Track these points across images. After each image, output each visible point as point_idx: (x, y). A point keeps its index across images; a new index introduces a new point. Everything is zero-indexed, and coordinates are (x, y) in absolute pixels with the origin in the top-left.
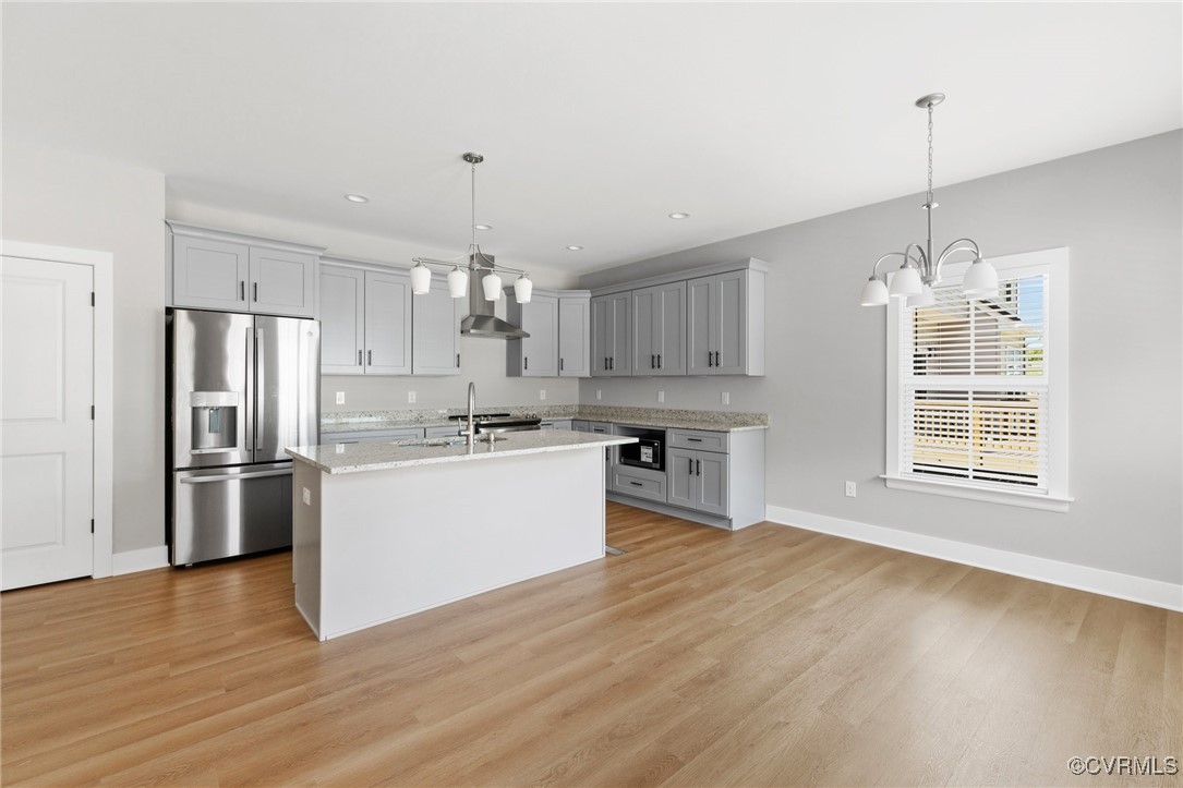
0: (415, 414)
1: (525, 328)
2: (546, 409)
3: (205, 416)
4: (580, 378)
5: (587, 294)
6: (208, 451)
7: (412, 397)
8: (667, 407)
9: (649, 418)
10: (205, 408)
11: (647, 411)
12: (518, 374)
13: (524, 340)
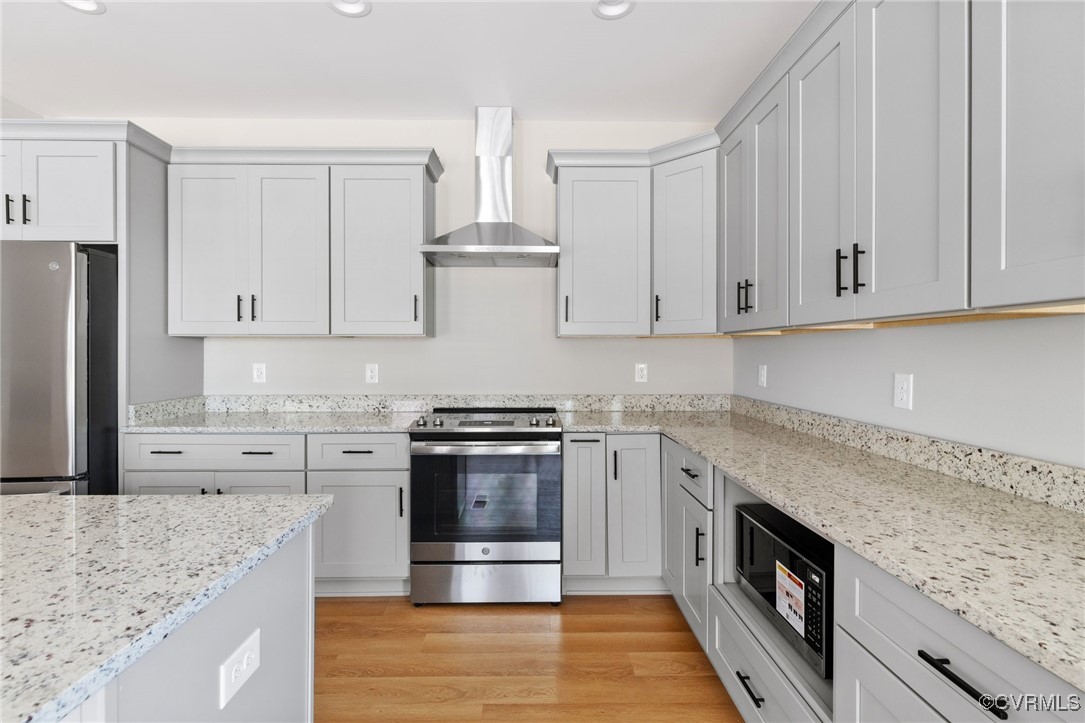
0: (373, 402)
5: (712, 141)
7: (372, 373)
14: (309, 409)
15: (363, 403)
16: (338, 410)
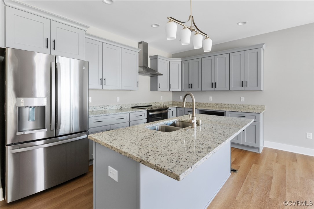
0: (119, 106)
1: (160, 71)
2: (163, 103)
3: (26, 112)
4: (172, 92)
5: (180, 60)
6: (28, 132)
7: (118, 99)
8: (214, 102)
9: (206, 106)
10: (26, 107)
11: (205, 104)
12: (157, 90)
13: (159, 77)
14: (104, 109)
15: (117, 107)
16: (111, 109)
